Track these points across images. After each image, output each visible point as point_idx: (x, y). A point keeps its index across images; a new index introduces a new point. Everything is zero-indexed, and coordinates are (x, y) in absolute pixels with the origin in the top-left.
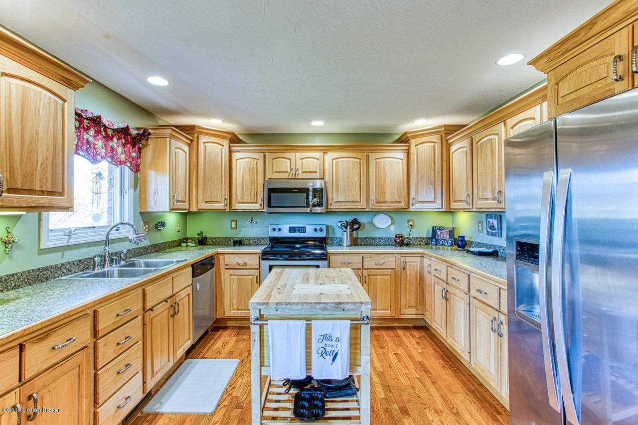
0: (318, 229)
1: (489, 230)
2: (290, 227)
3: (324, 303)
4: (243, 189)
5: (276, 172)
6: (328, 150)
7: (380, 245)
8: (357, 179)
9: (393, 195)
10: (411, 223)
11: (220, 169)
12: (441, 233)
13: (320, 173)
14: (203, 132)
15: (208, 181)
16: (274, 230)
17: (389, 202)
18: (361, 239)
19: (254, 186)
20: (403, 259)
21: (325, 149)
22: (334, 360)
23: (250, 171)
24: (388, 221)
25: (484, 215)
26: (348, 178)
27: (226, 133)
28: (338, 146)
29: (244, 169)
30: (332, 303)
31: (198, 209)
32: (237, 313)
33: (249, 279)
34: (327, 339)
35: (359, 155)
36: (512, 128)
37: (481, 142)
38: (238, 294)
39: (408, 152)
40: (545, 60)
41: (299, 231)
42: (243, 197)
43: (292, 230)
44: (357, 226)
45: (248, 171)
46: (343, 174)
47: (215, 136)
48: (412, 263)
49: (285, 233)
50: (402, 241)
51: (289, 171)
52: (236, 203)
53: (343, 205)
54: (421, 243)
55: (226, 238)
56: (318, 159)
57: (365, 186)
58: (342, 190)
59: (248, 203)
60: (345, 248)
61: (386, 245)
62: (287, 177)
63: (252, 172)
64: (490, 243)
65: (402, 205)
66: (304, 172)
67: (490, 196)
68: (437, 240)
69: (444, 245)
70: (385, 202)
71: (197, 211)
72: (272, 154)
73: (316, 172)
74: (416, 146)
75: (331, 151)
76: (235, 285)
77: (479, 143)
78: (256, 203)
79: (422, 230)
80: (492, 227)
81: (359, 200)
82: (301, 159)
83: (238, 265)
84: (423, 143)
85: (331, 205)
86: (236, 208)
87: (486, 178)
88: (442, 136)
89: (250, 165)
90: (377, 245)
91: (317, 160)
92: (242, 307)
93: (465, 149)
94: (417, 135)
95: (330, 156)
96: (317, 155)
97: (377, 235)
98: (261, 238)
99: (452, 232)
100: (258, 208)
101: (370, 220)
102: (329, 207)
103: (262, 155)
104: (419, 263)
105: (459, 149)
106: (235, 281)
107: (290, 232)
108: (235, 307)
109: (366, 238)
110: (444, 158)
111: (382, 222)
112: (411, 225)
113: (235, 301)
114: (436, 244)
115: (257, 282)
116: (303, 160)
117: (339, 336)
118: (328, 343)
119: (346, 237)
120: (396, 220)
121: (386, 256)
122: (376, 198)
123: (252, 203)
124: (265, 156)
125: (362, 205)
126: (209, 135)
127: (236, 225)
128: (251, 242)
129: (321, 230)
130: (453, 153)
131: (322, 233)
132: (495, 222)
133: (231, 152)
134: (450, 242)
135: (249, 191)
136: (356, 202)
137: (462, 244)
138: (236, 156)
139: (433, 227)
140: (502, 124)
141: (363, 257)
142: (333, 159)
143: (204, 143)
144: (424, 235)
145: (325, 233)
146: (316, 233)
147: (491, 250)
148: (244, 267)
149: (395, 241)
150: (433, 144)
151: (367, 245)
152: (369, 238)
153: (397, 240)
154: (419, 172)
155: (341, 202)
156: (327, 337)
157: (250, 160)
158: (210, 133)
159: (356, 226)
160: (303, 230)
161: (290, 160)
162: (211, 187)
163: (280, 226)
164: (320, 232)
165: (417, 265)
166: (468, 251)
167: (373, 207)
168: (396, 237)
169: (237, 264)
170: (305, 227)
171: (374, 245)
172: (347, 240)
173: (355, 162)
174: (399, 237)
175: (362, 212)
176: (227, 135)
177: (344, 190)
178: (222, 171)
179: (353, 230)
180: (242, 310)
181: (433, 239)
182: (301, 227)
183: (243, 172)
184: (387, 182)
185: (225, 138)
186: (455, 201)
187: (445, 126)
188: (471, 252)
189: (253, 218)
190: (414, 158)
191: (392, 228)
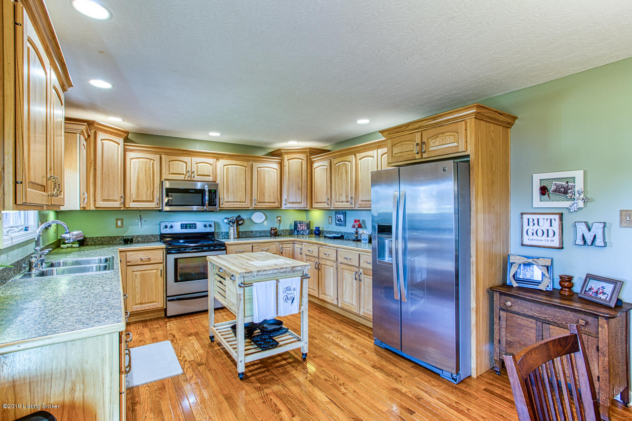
0: (208, 225)
1: (337, 222)
2: (181, 224)
3: (286, 268)
4: (138, 188)
5: (172, 174)
6: (219, 157)
7: (257, 237)
8: (243, 183)
9: (270, 197)
10: (279, 218)
11: (117, 167)
12: (301, 226)
13: (213, 177)
14: (101, 129)
15: (106, 179)
16: (166, 227)
17: (267, 203)
18: (242, 232)
19: (150, 185)
20: (281, 246)
21: (218, 157)
22: (292, 302)
23: (146, 171)
24: (263, 217)
25: (334, 212)
26: (236, 182)
27: (122, 131)
28: (229, 155)
29: (139, 168)
30: (290, 267)
31: (96, 208)
32: (140, 307)
33: (153, 273)
34: (288, 290)
35: (245, 164)
36: (360, 159)
37: (339, 164)
38: (141, 289)
39: (281, 164)
40: (387, 133)
41: (190, 227)
42: (138, 196)
43: (184, 226)
44: (242, 222)
45: (144, 171)
46: (232, 178)
47: (111, 133)
48: (286, 249)
49: (177, 229)
50: (276, 233)
51: (185, 174)
52: (130, 202)
53: (232, 205)
54: (286, 233)
55: (111, 237)
56: (212, 165)
57: (249, 189)
58: (232, 192)
59: (144, 201)
60: (232, 240)
61: (261, 236)
62: (183, 179)
63: (148, 172)
64: (338, 231)
65: (276, 204)
66: (198, 175)
67: (344, 199)
68: (298, 231)
69: (303, 234)
70: (264, 202)
71: (95, 209)
72: (169, 157)
73: (209, 176)
74: (288, 160)
75: (222, 158)
76: (138, 280)
77: (337, 165)
78: (152, 201)
79: (287, 224)
80: (339, 220)
81: (244, 201)
82: (196, 164)
83: (142, 261)
84: (293, 159)
85: (222, 204)
86: (131, 206)
87: (342, 188)
88: (307, 155)
89: (146, 165)
90: (255, 237)
91: (210, 165)
92: (145, 300)
93: (326, 167)
94: (289, 152)
95: (221, 163)
96: (211, 160)
97: (255, 228)
98: (151, 235)
99: (308, 225)
100: (155, 207)
101: (249, 217)
102: (221, 206)
103: (158, 156)
104: (291, 248)
105: (320, 166)
106: (138, 277)
107: (182, 228)
108: (138, 302)
109: (246, 232)
110: (309, 171)
111: (258, 218)
112: (279, 220)
113: (138, 297)
114: (298, 234)
115: (161, 276)
116: (198, 164)
117: (295, 287)
118: (289, 292)
119: (232, 231)
120: (268, 217)
121: (269, 243)
122: (257, 199)
123: (147, 201)
124: (161, 158)
125: (247, 204)
126: (106, 132)
127: (122, 223)
128: (140, 239)
129: (210, 226)
130: (315, 169)
131: (210, 228)
132: (342, 217)
133: (125, 150)
134: (307, 232)
135: (145, 190)
136: (242, 202)
137: (318, 233)
138: (130, 155)
139: (295, 222)
140: (354, 155)
141: (252, 246)
142: (224, 166)
143: (101, 140)
144: (288, 228)
145: (214, 229)
146: (206, 228)
147: (340, 235)
148: (148, 262)
149: (271, 233)
150: (301, 160)
151: (247, 237)
152: (248, 231)
153: (273, 232)
154: (290, 180)
155: (231, 202)
156: (288, 289)
157: (146, 160)
158: (107, 130)
159: (240, 222)
160: (193, 226)
161: (186, 163)
162: (108, 184)
163: (172, 224)
164: (209, 228)
165: (290, 250)
166: (325, 237)
167: (256, 206)
168: (271, 229)
169: (140, 260)
170: (196, 224)
171: (252, 237)
172: (234, 233)
173: (242, 169)
174: (274, 230)
175: (246, 210)
176: (122, 133)
177: (233, 192)
178: (118, 169)
179: (238, 225)
180: (145, 303)
181: (295, 230)
182: (192, 224)
183: (139, 171)
184: (266, 186)
185: (119, 136)
186: (316, 203)
187: (310, 148)
188: (327, 237)
189: (142, 216)
190: (286, 169)
191: (265, 223)
